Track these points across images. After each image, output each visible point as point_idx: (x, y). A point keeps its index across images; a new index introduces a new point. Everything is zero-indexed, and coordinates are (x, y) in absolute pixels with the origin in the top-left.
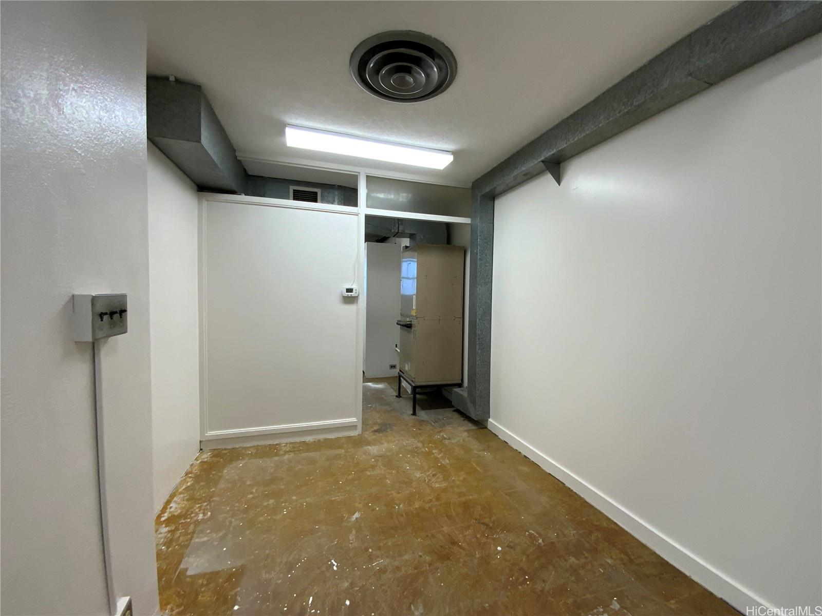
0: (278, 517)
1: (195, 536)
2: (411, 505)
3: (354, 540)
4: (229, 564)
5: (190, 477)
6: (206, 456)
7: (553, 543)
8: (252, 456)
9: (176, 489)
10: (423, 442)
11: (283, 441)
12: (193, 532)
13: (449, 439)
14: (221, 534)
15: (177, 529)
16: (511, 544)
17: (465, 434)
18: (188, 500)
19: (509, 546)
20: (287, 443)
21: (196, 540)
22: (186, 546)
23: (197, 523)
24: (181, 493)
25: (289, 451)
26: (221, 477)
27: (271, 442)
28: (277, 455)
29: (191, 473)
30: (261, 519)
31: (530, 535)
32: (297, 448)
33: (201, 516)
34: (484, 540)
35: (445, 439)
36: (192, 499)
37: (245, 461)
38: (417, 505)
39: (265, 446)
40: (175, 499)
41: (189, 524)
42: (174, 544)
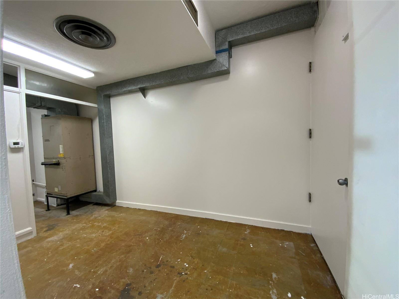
2: (100, 247)
3: (80, 273)
7: (163, 228)
10: (85, 223)
13: (99, 216)
16: (151, 235)
17: (106, 212)
19: (150, 236)
31: (155, 229)
34: (140, 239)
35: (97, 217)
38: (103, 245)
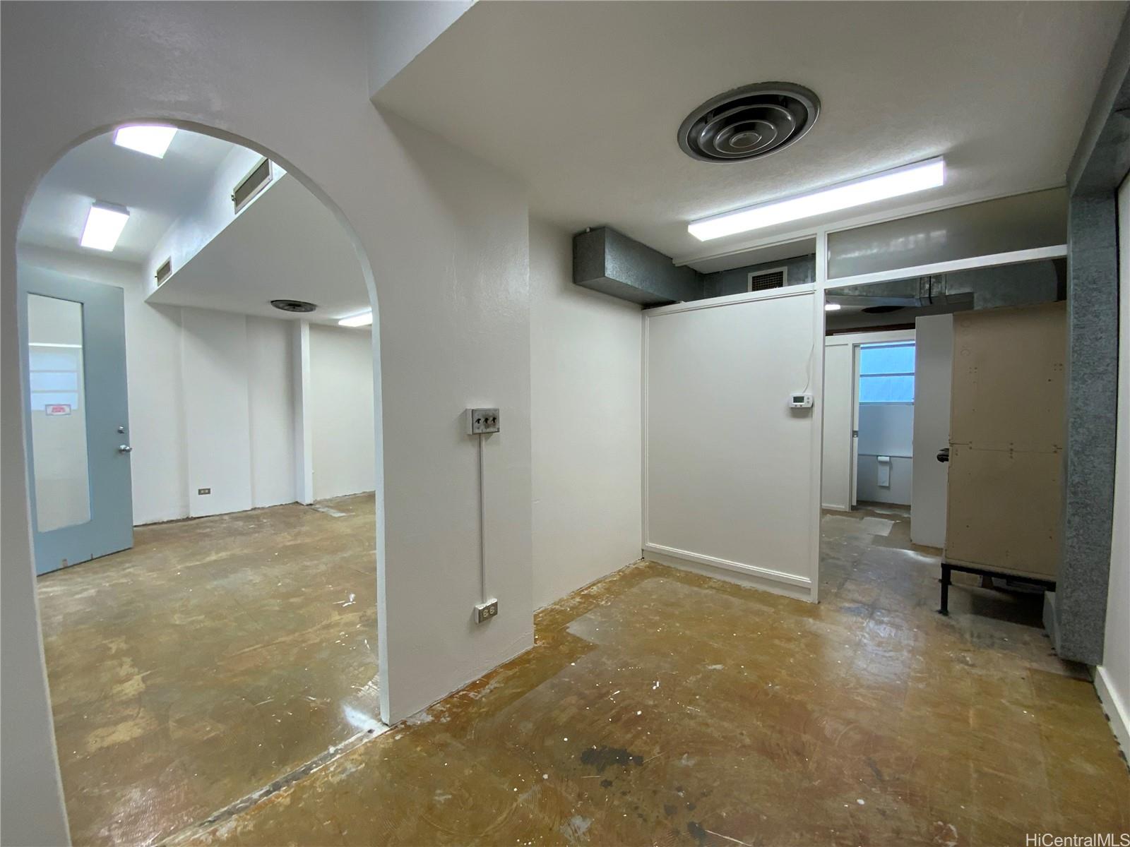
0: (651, 631)
1: (590, 612)
2: (789, 693)
3: (692, 682)
4: (592, 639)
5: (620, 575)
6: (642, 565)
8: (679, 579)
9: (605, 577)
11: (718, 577)
12: (590, 610)
13: (970, 665)
14: (604, 620)
15: (584, 603)
18: (605, 589)
20: (719, 581)
21: (587, 615)
22: (578, 615)
23: (598, 605)
24: (605, 583)
25: (714, 588)
26: (638, 584)
27: (704, 573)
28: (700, 586)
29: (623, 572)
30: (638, 625)
32: (724, 588)
33: (603, 602)
35: (963, 662)
36: (608, 590)
37: (667, 580)
38: (799, 697)
39: (696, 575)
40: (599, 585)
41: (592, 603)
42: (575, 611)
